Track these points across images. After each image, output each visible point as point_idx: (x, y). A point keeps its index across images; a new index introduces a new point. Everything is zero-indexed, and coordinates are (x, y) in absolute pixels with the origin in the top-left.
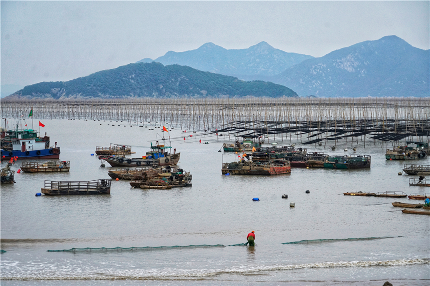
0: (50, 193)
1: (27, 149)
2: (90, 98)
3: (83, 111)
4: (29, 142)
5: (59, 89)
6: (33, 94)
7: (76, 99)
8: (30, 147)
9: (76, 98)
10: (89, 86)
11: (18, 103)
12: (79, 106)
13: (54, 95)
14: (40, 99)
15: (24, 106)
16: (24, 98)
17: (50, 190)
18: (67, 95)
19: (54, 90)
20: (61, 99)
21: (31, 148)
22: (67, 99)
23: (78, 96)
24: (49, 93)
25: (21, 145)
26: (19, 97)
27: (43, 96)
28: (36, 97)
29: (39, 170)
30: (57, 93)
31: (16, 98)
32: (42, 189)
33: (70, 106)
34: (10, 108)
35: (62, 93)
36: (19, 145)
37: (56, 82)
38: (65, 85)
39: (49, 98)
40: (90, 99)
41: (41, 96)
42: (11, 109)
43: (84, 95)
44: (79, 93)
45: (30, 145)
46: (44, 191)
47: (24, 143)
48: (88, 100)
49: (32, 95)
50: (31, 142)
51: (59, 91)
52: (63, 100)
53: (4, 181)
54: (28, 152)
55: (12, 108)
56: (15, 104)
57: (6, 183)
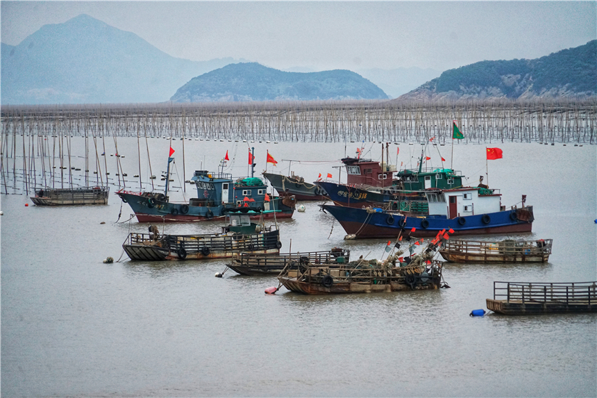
0: (505, 311)
1: (461, 212)
2: (589, 94)
3: (572, 123)
4: (465, 196)
5: (519, 76)
6: (462, 88)
7: (557, 98)
8: (466, 208)
9: (556, 95)
10: (585, 68)
11: (429, 108)
12: (565, 114)
13: (509, 91)
14: (476, 100)
15: (443, 115)
16: (442, 98)
17: (504, 304)
18: (537, 89)
19: (509, 79)
20: (523, 99)
21: (469, 209)
22: (537, 98)
23: (561, 91)
24: (496, 85)
25: (448, 205)
26: (431, 96)
27: (484, 93)
28: (468, 96)
29: (470, 258)
30: (515, 85)
31: (424, 99)
32: (488, 301)
33: (544, 114)
34: (410, 120)
35: (525, 86)
36: (443, 204)
37: (511, 61)
38: (533, 66)
39: (496, 96)
40: (588, 97)
41: (479, 93)
42: (414, 123)
43: (575, 88)
44: (563, 84)
45: (466, 203)
46: (491, 305)
47: (453, 199)
48: (583, 100)
49: (458, 90)
50: (468, 196)
51: (519, 81)
52: (528, 101)
53: (415, 285)
54: (463, 219)
55: (416, 120)
56: (421, 112)
57: (421, 289)
